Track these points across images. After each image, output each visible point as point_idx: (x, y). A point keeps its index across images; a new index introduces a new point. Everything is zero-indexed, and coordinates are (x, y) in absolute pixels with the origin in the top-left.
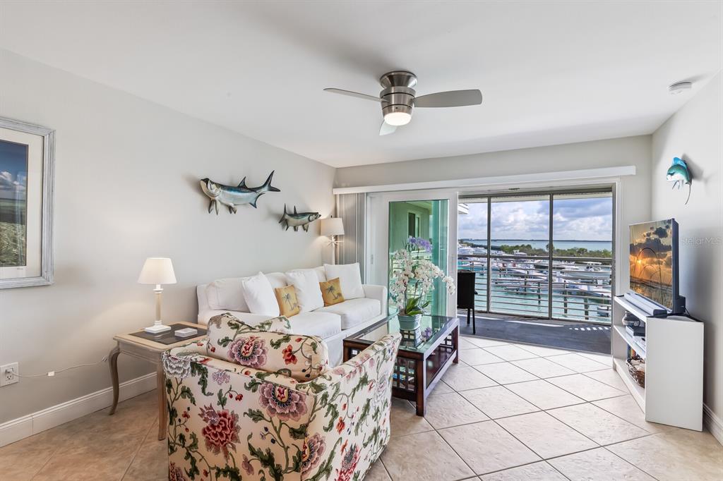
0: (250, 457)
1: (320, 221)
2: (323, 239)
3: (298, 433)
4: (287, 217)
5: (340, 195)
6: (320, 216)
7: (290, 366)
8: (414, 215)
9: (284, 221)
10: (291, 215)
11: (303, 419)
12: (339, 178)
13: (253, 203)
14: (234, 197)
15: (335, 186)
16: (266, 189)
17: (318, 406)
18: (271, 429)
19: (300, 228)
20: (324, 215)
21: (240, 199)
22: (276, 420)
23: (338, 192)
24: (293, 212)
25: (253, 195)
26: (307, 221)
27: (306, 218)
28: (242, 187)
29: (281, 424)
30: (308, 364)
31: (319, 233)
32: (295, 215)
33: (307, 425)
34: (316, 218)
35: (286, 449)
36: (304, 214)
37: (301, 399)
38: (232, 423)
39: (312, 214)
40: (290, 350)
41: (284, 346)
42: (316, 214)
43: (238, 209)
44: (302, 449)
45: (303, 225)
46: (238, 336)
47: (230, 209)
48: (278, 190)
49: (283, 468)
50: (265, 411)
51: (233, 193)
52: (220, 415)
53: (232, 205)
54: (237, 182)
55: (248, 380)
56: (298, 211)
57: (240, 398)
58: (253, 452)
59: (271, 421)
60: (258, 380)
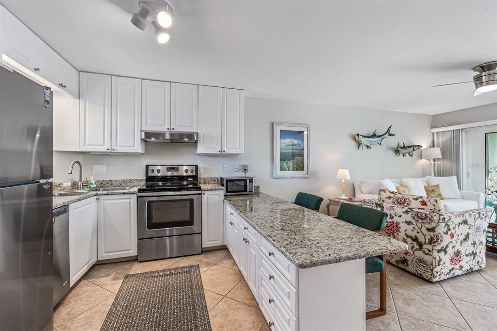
0: (406, 238)
1: (421, 150)
2: (423, 161)
3: (432, 230)
4: (399, 149)
5: (437, 132)
6: (422, 147)
7: (424, 207)
9: (397, 152)
10: (401, 148)
11: (433, 225)
12: (436, 121)
13: (380, 143)
14: (370, 141)
15: (432, 127)
16: (387, 134)
17: (441, 221)
18: (416, 228)
19: (407, 155)
20: (425, 145)
21: (373, 142)
22: (419, 225)
23: (435, 130)
24: (402, 146)
25: (380, 139)
26: (412, 150)
27: (411, 149)
28: (374, 136)
29: (422, 226)
30: (433, 207)
31: (421, 158)
32: (404, 147)
33: (435, 227)
34: (418, 149)
35: (425, 236)
36: (410, 147)
37: (432, 217)
38: (397, 226)
39: (416, 146)
40: (424, 201)
41: (420, 200)
42: (419, 146)
43: (372, 146)
44: (432, 236)
45: (409, 153)
46: (395, 196)
47: (368, 147)
48: (394, 135)
49: (423, 243)
50: (413, 221)
51: (370, 139)
52: (391, 223)
53: (369, 145)
55: (404, 210)
56: (406, 146)
57: (400, 216)
58: (407, 236)
59: (417, 225)
60: (409, 210)
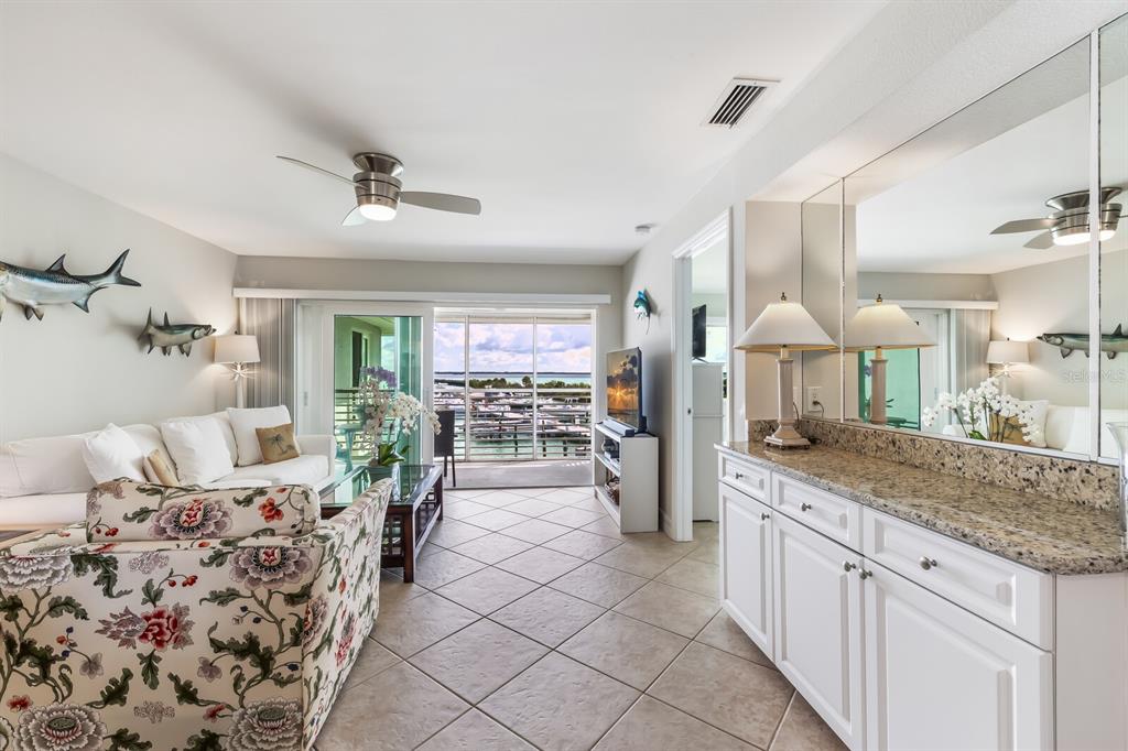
0: (213, 656)
1: (214, 340)
2: (216, 371)
3: (304, 594)
4: (152, 330)
5: (247, 299)
6: (214, 330)
7: (274, 524)
8: (360, 335)
9: (144, 337)
10: (159, 328)
11: (305, 578)
12: (245, 272)
13: (81, 302)
14: (40, 291)
15: (237, 284)
16: (111, 279)
17: (326, 558)
18: (252, 604)
19: (175, 350)
20: (222, 326)
21: (53, 294)
22: (262, 592)
23: (243, 293)
24: (162, 323)
25: (84, 287)
26: (190, 338)
27: (187, 333)
28: (57, 272)
29: (270, 594)
30: (299, 517)
31: (212, 358)
32: (166, 327)
33: (311, 585)
34: (206, 335)
35: (279, 623)
36: (184, 327)
37: (302, 554)
38: (175, 623)
39: (200, 327)
40: (272, 504)
41: (259, 501)
42: (207, 327)
43: (47, 312)
44: (303, 617)
45: (180, 346)
46: (167, 503)
47: (27, 310)
48: (139, 285)
49: (275, 650)
50: (241, 587)
51: (36, 282)
52: (147, 618)
53: (32, 303)
54: (46, 260)
55: (206, 554)
56: (171, 322)
57: (192, 581)
58: (218, 646)
59: (253, 596)
60: (225, 549)
